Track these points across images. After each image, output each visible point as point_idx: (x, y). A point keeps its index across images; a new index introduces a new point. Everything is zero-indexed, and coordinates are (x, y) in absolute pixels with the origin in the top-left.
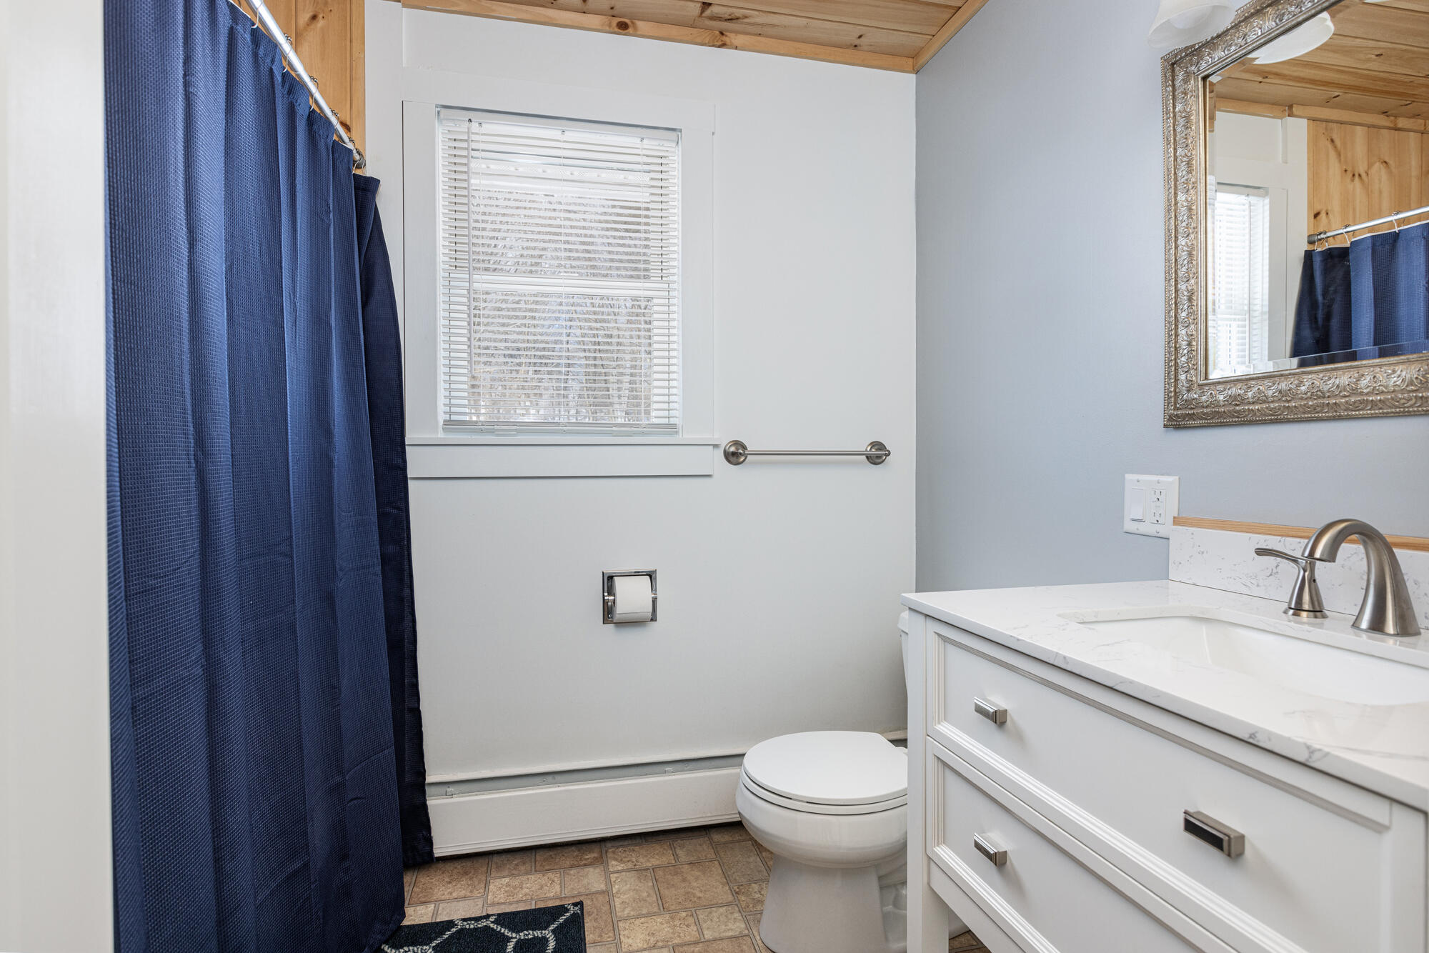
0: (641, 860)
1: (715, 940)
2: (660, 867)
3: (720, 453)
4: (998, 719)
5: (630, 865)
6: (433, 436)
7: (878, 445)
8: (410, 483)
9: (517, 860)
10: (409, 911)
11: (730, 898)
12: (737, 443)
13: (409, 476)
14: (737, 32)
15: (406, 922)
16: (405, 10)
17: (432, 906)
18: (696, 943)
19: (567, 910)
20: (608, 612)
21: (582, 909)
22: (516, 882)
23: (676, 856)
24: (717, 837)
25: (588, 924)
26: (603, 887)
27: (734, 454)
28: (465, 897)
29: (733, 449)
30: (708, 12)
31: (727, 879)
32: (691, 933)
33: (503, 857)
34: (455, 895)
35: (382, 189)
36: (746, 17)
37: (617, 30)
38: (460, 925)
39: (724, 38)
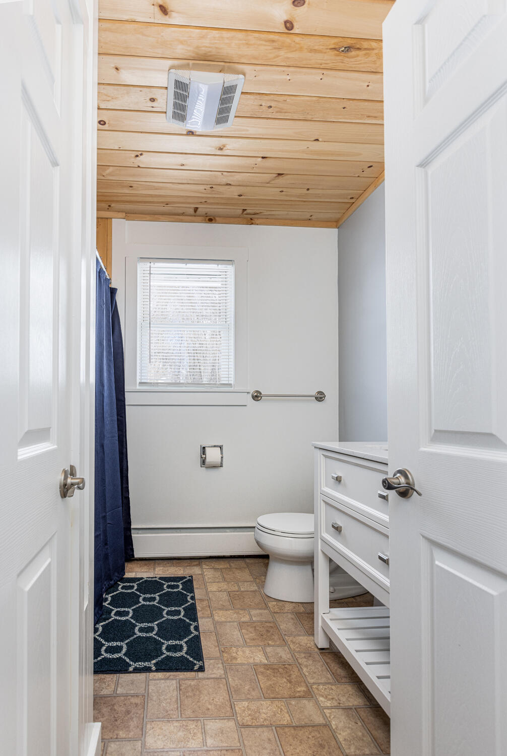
0: (216, 565)
1: (246, 591)
2: (223, 569)
3: (250, 396)
4: (338, 480)
5: (211, 567)
6: (134, 388)
7: (320, 393)
8: (126, 407)
9: (166, 562)
10: (126, 574)
11: (252, 580)
12: (257, 392)
13: (126, 404)
14: (258, 218)
15: (125, 576)
16: (127, 221)
17: (134, 573)
18: (237, 591)
19: (186, 578)
20: (203, 462)
21: (192, 578)
22: (166, 569)
23: (230, 566)
24: (248, 560)
25: (195, 583)
26: (200, 573)
27: (256, 396)
28: (146, 572)
29: (255, 394)
30: (245, 212)
31: (251, 574)
32: (236, 588)
33: (160, 561)
34: (142, 571)
35: (118, 292)
36: (261, 213)
37: (208, 222)
38: (146, 579)
39: (252, 221)
